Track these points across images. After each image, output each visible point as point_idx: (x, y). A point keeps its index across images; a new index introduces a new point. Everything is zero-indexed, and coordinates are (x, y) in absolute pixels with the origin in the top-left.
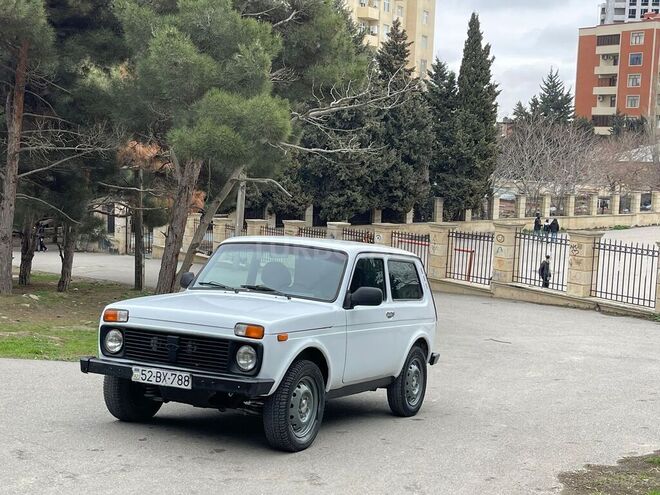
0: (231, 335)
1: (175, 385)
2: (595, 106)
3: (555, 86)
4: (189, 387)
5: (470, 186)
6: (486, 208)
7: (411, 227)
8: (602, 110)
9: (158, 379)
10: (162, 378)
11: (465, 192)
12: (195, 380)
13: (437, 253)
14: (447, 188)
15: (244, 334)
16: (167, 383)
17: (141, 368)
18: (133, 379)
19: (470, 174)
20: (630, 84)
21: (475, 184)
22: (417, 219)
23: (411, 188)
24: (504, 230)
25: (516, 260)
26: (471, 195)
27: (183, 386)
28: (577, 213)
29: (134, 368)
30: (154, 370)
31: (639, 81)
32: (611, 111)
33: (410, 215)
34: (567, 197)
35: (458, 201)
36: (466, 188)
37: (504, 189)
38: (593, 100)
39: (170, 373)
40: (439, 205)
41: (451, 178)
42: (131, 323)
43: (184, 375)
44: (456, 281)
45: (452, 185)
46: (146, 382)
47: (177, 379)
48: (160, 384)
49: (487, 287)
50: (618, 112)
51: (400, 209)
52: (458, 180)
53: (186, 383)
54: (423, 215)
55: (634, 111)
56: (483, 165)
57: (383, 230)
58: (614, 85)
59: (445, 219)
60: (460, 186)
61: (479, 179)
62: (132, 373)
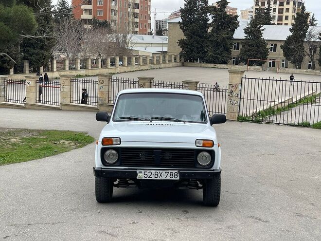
0: (194, 147)
1: (168, 178)
2: (82, 14)
3: (64, 4)
4: (178, 178)
5: (43, 54)
7: (13, 76)
8: (85, 16)
9: (156, 176)
10: (159, 175)
11: (40, 58)
12: (181, 174)
13: (65, 90)
14: (31, 55)
15: (201, 145)
16: (163, 178)
17: (143, 171)
18: (138, 178)
19: (42, 48)
20: (98, 4)
21: (46, 53)
22: (15, 72)
23: (14, 56)
24: (104, 78)
25: (110, 92)
26: (44, 59)
27: (174, 179)
28: (92, 67)
29: (138, 171)
30: (153, 172)
31: (103, 3)
32: (91, 17)
33: (12, 70)
35: (37, 62)
36: (41, 55)
38: (81, 11)
39: (164, 172)
40: (26, 64)
41: (33, 50)
42: (123, 145)
43: (174, 172)
44: (77, 104)
45: (33, 54)
46: (147, 178)
47: (169, 175)
48: (158, 178)
49: (96, 107)
50: (94, 17)
51: (8, 67)
52: (36, 51)
53: (176, 176)
54: (19, 70)
55: (101, 17)
56: (49, 43)
57: (31, 79)
58: (91, 4)
59: (30, 72)
60: (37, 54)
61: (47, 50)
62: (137, 174)
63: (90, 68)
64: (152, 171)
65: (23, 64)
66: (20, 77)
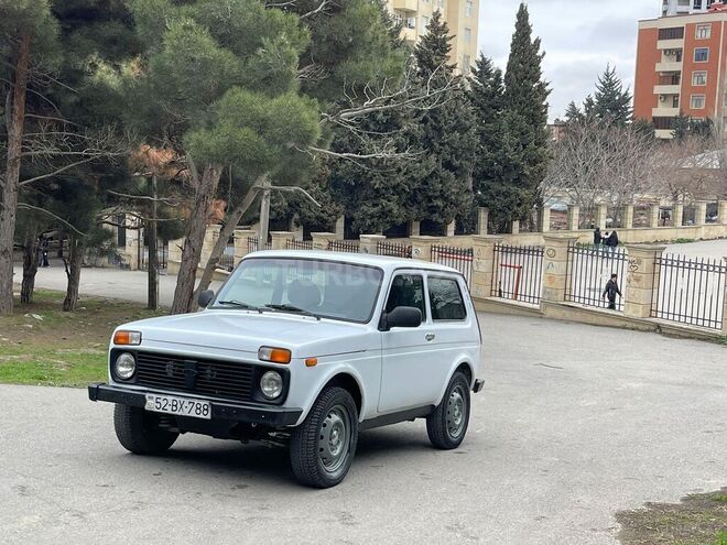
0: (256, 360)
1: (193, 414)
2: (656, 106)
3: (611, 84)
4: (209, 417)
5: (518, 195)
6: (535, 219)
7: (453, 240)
8: (663, 110)
9: (174, 408)
10: (179, 406)
11: (512, 202)
12: (215, 410)
13: (482, 269)
14: (493, 197)
15: (268, 358)
16: (185, 412)
17: (155, 396)
18: (147, 407)
19: (517, 182)
20: (694, 82)
21: (524, 193)
22: (459, 232)
23: (453, 197)
24: (555, 244)
25: (569, 277)
26: (519, 205)
27: (201, 416)
28: (635, 225)
29: (147, 395)
31: (705, 78)
32: (673, 112)
33: (451, 228)
34: (625, 207)
35: (504, 211)
36: (513, 197)
37: (555, 199)
38: (654, 100)
39: (187, 401)
40: (483, 216)
41: (497, 186)
42: (144, 346)
43: (202, 403)
45: (498, 193)
46: (160, 410)
47: (195, 408)
48: (176, 413)
49: (536, 306)
50: (681, 114)
51: (441, 221)
52: (504, 189)
53: (205, 412)
54: (466, 227)
55: (699, 112)
56: (532, 172)
57: (421, 244)
58: (677, 83)
59: (490, 232)
60: (506, 195)
61: (528, 187)
62: (145, 401)
63: (630, 226)
64: (169, 398)
65: (475, 216)
66: (465, 242)
